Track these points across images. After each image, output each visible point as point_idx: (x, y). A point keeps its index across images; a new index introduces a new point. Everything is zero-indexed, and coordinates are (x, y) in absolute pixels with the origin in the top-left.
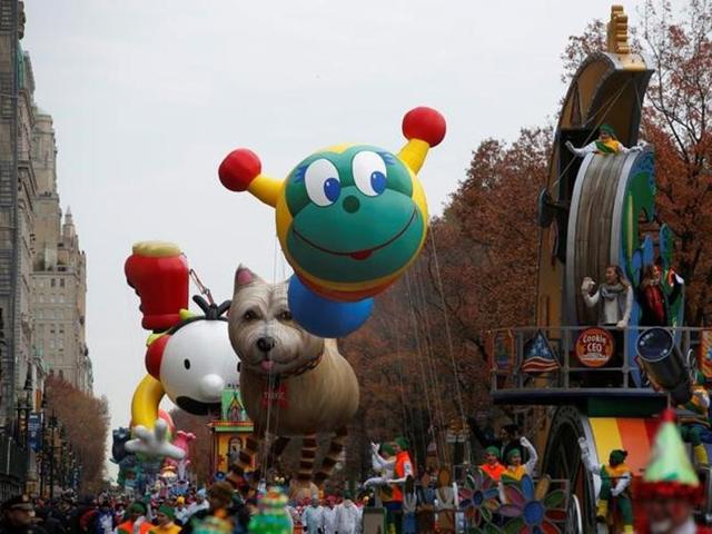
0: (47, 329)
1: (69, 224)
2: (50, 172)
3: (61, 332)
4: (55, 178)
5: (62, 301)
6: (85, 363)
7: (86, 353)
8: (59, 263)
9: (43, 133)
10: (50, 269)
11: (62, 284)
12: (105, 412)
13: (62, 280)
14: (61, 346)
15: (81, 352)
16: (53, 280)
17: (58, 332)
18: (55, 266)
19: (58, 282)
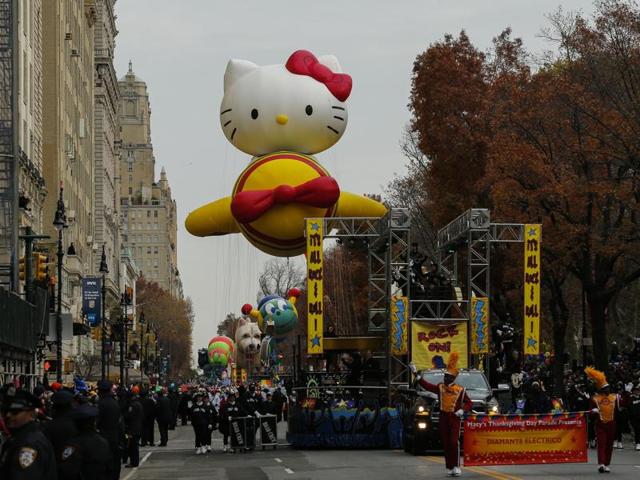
0: (145, 250)
1: (163, 180)
2: (145, 127)
3: (156, 252)
4: (149, 134)
5: (155, 228)
6: (176, 281)
7: (177, 274)
8: (153, 198)
9: (140, 96)
10: (146, 203)
11: (156, 215)
12: (190, 311)
13: (156, 212)
14: (156, 264)
15: (173, 271)
16: (149, 212)
17: (153, 252)
18: (150, 201)
19: (153, 213)
